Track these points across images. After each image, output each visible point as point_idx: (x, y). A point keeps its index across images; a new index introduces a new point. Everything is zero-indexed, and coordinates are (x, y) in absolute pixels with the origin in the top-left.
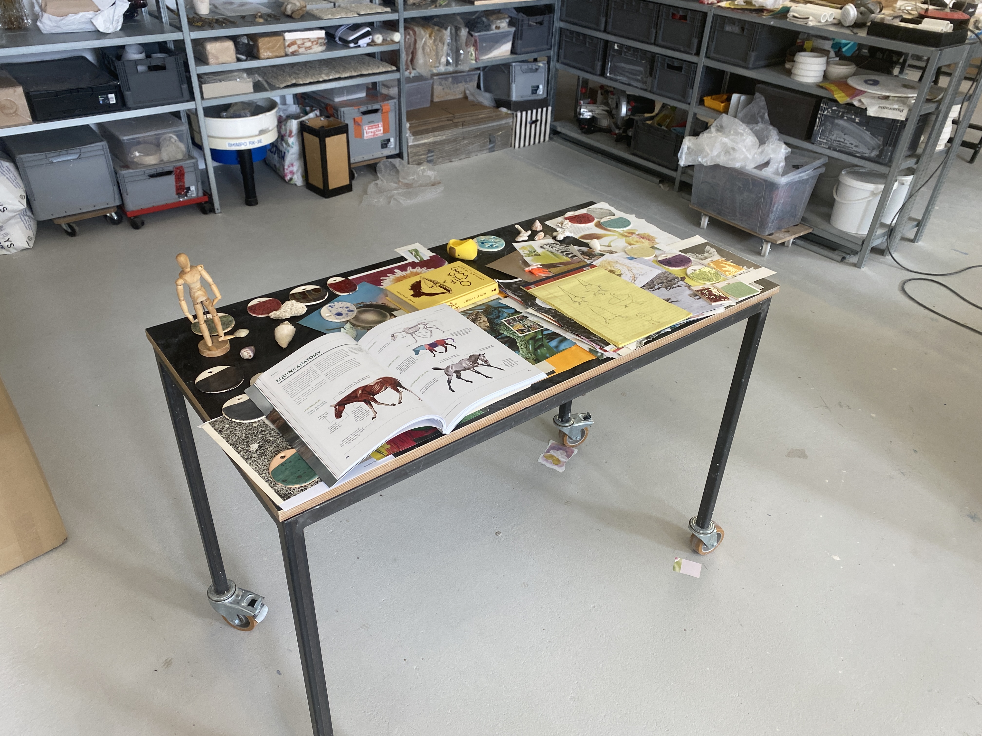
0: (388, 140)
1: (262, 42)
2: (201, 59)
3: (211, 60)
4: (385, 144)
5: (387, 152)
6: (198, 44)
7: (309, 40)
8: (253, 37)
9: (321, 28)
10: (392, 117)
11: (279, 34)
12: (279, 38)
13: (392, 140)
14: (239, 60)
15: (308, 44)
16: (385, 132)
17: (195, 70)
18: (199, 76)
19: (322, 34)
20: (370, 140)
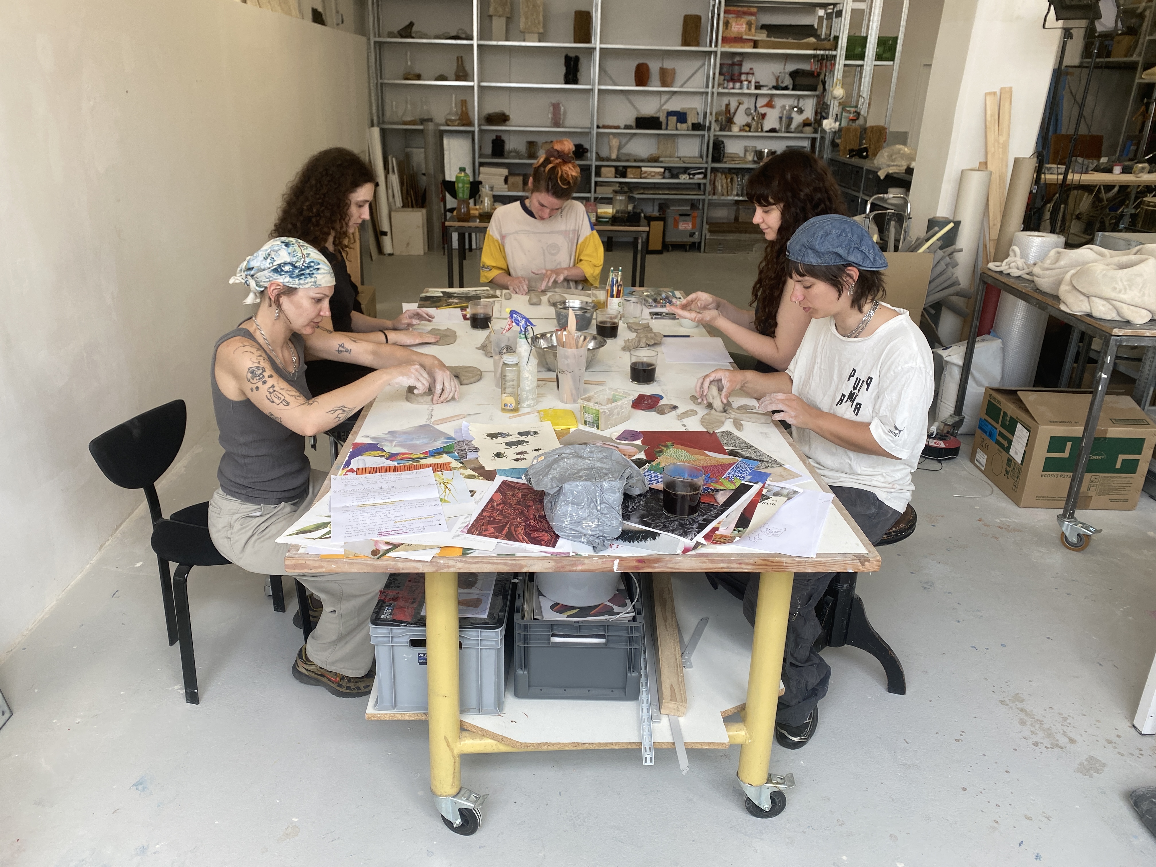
0: (694, 233)
1: (629, 170)
2: (598, 174)
3: (602, 175)
4: (692, 235)
5: (692, 240)
6: (598, 168)
7: (654, 172)
8: (626, 167)
9: (662, 167)
10: (698, 221)
11: (640, 167)
12: (639, 170)
13: (697, 233)
14: (616, 177)
15: (653, 174)
16: (692, 228)
17: (594, 179)
18: (596, 182)
19: (662, 170)
20: (682, 231)
